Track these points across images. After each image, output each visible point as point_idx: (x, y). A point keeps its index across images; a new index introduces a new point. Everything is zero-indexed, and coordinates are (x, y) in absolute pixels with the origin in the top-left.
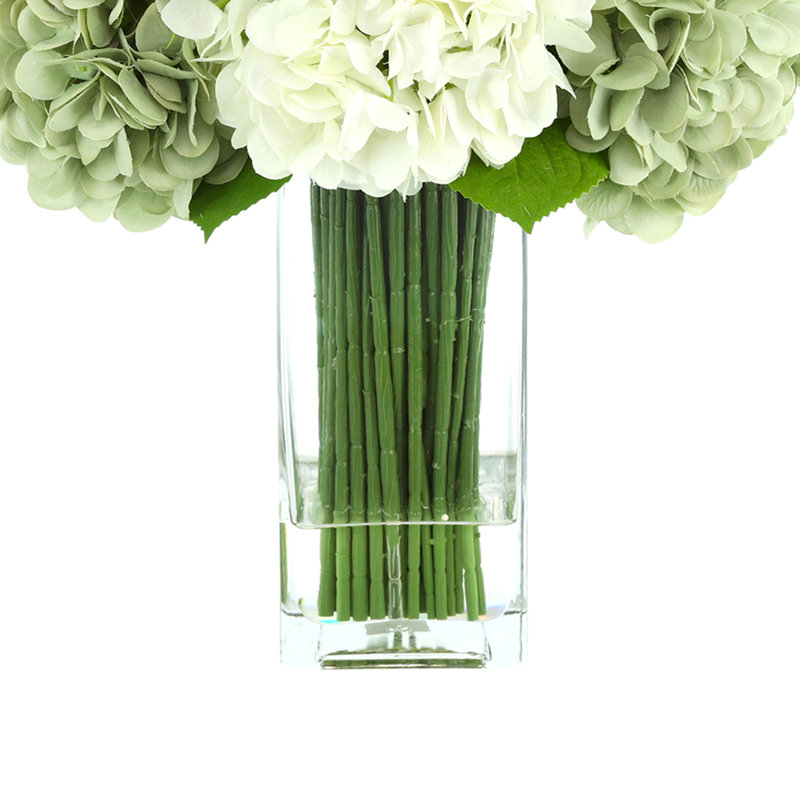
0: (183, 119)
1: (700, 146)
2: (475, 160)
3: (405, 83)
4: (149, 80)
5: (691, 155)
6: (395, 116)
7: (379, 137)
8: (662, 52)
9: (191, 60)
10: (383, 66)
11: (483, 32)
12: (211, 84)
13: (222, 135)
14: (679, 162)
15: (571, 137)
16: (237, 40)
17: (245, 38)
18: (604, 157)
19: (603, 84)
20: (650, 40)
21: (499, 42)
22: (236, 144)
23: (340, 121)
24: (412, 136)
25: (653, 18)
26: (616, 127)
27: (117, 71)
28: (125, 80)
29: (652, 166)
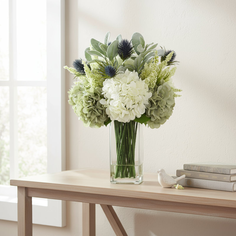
0: (102, 114)
1: (162, 116)
2: (136, 117)
3: (128, 108)
4: (99, 110)
5: (160, 117)
6: (127, 112)
7: (125, 115)
8: (157, 105)
9: (103, 107)
10: (125, 107)
11: (136, 102)
12: (105, 110)
13: (107, 116)
14: (159, 118)
15: (146, 115)
16: (108, 104)
17: (109, 104)
18: (150, 118)
19: (150, 109)
20: (155, 104)
21: (138, 103)
22: (109, 117)
23: (121, 113)
24: (129, 115)
25: (155, 101)
26: (151, 114)
27: (95, 109)
28: (96, 110)
29: (156, 119)
